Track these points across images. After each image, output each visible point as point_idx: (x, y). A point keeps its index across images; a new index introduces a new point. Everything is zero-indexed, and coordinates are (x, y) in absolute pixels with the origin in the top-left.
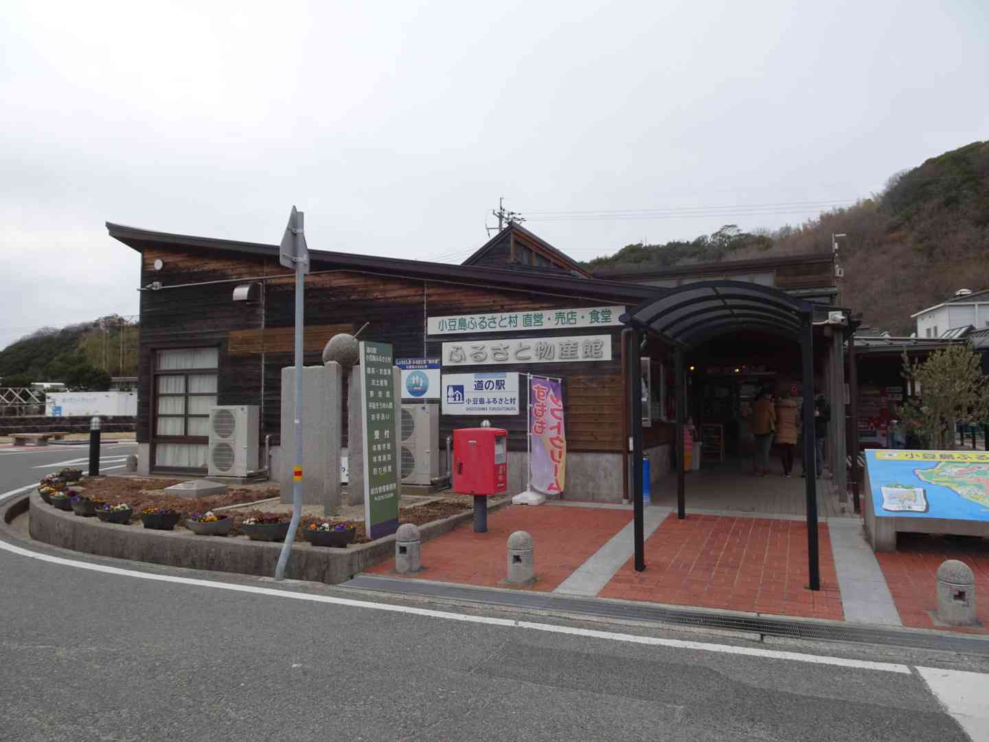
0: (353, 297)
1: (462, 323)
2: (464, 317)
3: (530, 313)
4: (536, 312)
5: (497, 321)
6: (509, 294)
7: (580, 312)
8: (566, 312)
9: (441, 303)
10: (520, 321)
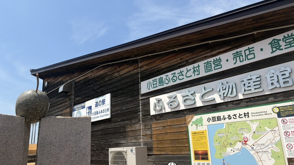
0: (106, 80)
1: (161, 81)
2: (161, 76)
3: (209, 60)
4: (215, 58)
5: (184, 73)
6: (190, 50)
7: (257, 46)
8: (242, 49)
9: (147, 70)
10: (200, 68)
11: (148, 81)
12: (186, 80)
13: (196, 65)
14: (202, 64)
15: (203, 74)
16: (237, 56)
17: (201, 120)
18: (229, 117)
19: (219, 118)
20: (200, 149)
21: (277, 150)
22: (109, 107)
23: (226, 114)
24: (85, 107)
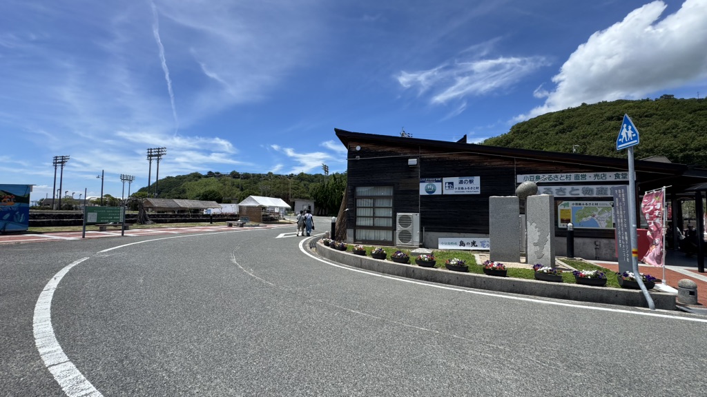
0: (472, 165)
1: (538, 178)
2: (539, 175)
3: (579, 174)
4: (582, 174)
5: (559, 177)
6: (566, 165)
7: (608, 174)
8: (600, 173)
9: (524, 168)
10: (572, 177)
11: (525, 175)
12: (559, 181)
13: (569, 174)
14: (573, 175)
15: (573, 180)
16: (595, 176)
17: (568, 204)
18: (586, 204)
19: (580, 204)
20: (565, 218)
21: (609, 220)
22: (479, 186)
23: (585, 202)
24: (441, 181)
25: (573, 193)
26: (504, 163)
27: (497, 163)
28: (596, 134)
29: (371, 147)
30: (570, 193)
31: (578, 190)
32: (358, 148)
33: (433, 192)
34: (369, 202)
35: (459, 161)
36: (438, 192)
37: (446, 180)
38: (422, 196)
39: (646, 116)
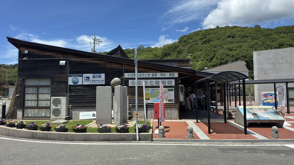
0: (100, 66)
1: (135, 75)
3: (154, 73)
5: (144, 75)
6: (148, 68)
7: (167, 73)
8: (163, 73)
9: (128, 69)
10: (151, 75)
11: (128, 73)
12: (145, 77)
13: (149, 73)
14: (151, 74)
15: (151, 77)
16: (161, 74)
17: (149, 89)
18: (157, 90)
19: (154, 90)
20: (147, 98)
21: (167, 98)
22: (104, 79)
23: (156, 89)
24: (82, 76)
25: (151, 83)
26: (118, 66)
27: (114, 66)
28: (221, 46)
29: (36, 51)
30: (150, 83)
31: (153, 82)
32: (26, 52)
33: (77, 83)
34: (34, 90)
35: (93, 63)
36: (80, 83)
37: (85, 75)
38: (70, 85)
39: (245, 37)
